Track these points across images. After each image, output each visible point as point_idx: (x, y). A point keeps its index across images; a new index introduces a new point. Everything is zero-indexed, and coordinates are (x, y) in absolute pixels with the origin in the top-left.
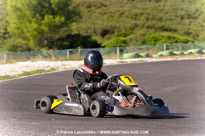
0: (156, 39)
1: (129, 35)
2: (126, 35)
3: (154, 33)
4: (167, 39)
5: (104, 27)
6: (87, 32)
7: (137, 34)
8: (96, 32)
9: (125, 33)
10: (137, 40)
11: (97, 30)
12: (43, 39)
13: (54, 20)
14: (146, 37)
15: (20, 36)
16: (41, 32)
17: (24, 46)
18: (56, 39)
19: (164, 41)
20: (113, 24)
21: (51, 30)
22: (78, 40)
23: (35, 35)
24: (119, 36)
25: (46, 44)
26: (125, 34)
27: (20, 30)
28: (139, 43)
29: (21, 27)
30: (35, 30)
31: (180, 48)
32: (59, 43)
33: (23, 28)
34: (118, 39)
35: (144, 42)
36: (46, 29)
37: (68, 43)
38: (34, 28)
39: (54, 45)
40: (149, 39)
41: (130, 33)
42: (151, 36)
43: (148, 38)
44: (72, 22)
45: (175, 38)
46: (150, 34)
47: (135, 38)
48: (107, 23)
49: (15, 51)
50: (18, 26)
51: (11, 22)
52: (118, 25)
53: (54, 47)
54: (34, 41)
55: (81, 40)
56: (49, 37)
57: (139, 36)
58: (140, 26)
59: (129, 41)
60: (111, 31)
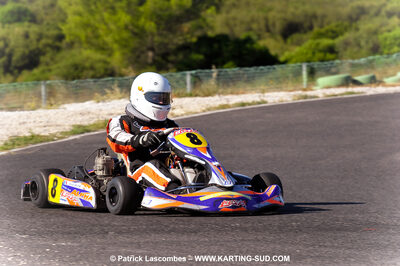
1: (342, 34)
2: (335, 34)
5: (289, 16)
6: (250, 29)
7: (361, 32)
8: (271, 28)
9: (335, 29)
10: (359, 45)
11: (274, 25)
12: (144, 48)
13: (166, 4)
14: (381, 37)
15: (90, 43)
16: (139, 33)
17: (99, 66)
18: (174, 47)
20: (308, 8)
21: (163, 26)
22: (225, 48)
23: (126, 40)
24: (321, 35)
25: (150, 61)
26: (333, 32)
27: (89, 31)
28: (364, 51)
29: (92, 22)
30: (126, 27)
32: (181, 56)
33: (97, 25)
34: (318, 44)
35: (375, 50)
36: (150, 26)
37: (201, 57)
38: (121, 24)
39: (168, 61)
40: (388, 42)
41: (346, 29)
42: (391, 34)
43: (386, 39)
44: (207, 8)
46: (389, 31)
47: (355, 39)
48: (296, 8)
49: (79, 78)
50: (85, 20)
51: (69, 11)
52: (319, 11)
53: (170, 65)
54: (124, 54)
55: (231, 47)
56: (156, 44)
57: (365, 35)
58: (372, 12)
59: (341, 49)
60: (306, 25)
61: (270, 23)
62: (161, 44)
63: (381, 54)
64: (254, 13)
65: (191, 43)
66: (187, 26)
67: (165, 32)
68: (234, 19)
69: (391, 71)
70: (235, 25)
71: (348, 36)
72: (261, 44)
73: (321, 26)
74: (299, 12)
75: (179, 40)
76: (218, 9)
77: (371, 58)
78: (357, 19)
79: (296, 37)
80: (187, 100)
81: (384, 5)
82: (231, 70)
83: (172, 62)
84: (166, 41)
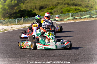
0: (68, 10)
1: (54, 9)
2: (52, 9)
3: (67, 7)
4: (75, 10)
5: (41, 5)
7: (58, 8)
8: (36, 8)
9: (52, 8)
10: (58, 12)
12: (6, 13)
13: (11, 2)
14: (63, 10)
16: (4, 9)
18: (13, 13)
19: (73, 11)
20: (45, 3)
21: (10, 8)
22: (25, 13)
23: (1, 11)
24: (49, 9)
25: (7, 16)
26: (51, 8)
28: (59, 13)
30: (1, 8)
31: (79, 15)
32: (15, 15)
35: (62, 13)
36: (7, 8)
37: (19, 15)
39: (12, 16)
40: (65, 11)
42: (66, 9)
43: (64, 10)
44: (21, 3)
45: (79, 10)
46: (65, 8)
47: (57, 10)
52: (48, 4)
53: (12, 17)
54: (1, 15)
55: (27, 13)
56: (8, 12)
57: (59, 9)
58: (61, 4)
59: (53, 13)
60: (45, 7)
61: (36, 6)
62: (10, 12)
63: (63, 14)
64: (32, 4)
65: (17, 12)
66: (16, 8)
67: (11, 9)
68: (27, 6)
69: (65, 18)
70: (28, 7)
71: (55, 9)
72: (34, 12)
73: (49, 7)
74: (43, 4)
75: (14, 11)
76: (23, 4)
77: (61, 15)
78: (57, 5)
79: (42, 10)
80: (16, 26)
81: (64, 2)
82: (27, 18)
83: (13, 16)
84: (11, 11)
